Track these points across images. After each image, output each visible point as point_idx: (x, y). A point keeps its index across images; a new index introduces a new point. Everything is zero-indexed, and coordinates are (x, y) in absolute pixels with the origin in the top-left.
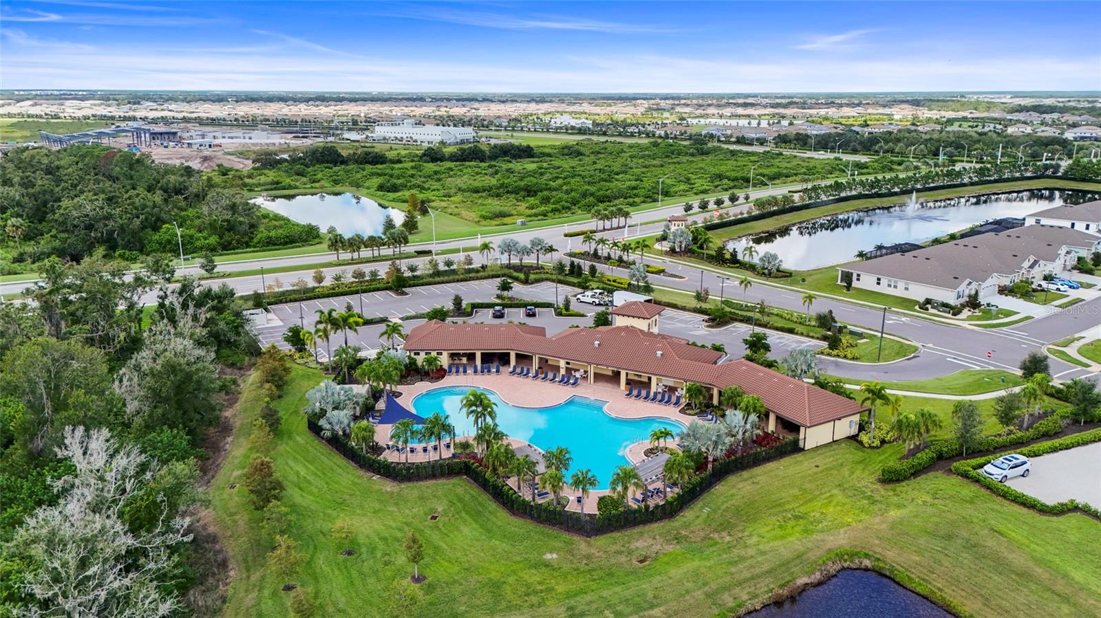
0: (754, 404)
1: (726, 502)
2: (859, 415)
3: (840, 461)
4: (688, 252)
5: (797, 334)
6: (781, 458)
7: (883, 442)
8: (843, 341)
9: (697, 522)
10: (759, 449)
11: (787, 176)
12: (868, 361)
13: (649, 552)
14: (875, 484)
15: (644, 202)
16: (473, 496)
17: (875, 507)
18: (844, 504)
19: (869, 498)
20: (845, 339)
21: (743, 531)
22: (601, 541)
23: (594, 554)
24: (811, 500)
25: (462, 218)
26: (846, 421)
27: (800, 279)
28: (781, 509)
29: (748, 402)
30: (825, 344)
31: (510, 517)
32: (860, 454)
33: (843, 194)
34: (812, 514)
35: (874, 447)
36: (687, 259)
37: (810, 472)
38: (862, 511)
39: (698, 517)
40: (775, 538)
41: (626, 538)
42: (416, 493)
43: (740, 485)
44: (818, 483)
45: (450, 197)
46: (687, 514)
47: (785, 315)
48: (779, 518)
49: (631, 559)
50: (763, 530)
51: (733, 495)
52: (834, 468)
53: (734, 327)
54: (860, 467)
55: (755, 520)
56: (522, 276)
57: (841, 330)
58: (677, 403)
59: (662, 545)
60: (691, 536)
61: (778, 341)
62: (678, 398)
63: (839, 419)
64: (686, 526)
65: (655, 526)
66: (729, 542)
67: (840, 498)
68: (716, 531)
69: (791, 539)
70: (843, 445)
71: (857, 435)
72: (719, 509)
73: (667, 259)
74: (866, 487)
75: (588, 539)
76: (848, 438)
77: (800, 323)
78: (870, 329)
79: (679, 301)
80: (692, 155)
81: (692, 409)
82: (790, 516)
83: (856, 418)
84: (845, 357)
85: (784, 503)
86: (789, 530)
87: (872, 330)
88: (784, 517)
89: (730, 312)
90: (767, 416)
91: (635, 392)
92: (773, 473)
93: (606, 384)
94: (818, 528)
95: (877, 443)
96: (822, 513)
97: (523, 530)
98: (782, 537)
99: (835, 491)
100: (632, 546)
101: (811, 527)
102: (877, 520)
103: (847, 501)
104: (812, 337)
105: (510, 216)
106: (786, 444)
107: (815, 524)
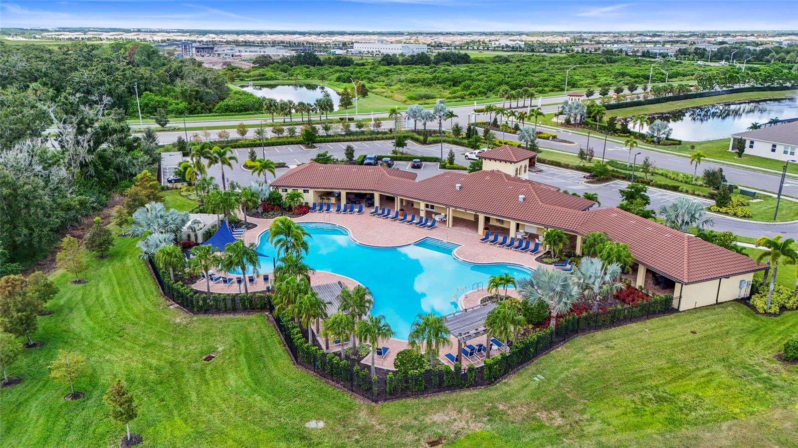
0: (618, 251)
1: (568, 369)
2: (752, 274)
3: (726, 328)
4: (583, 124)
5: (681, 192)
6: (648, 318)
7: (783, 308)
8: (733, 198)
9: (522, 394)
10: (619, 307)
11: (684, 76)
12: (762, 219)
13: (447, 430)
14: (774, 362)
15: (552, 91)
16: (263, 337)
17: (774, 395)
18: (729, 387)
19: (765, 381)
20: (735, 198)
21: (583, 412)
22: (390, 408)
23: (373, 426)
24: (682, 377)
25: (393, 99)
26: (735, 280)
27: (689, 146)
28: (639, 385)
29: (611, 249)
30: (713, 202)
31: (292, 366)
32: (752, 321)
33: (736, 87)
34: (683, 397)
35: (770, 314)
36: (580, 129)
37: (684, 339)
38: (755, 399)
39: (525, 386)
40: (626, 428)
41: (423, 408)
42: (204, 327)
43: (590, 349)
44: (694, 354)
45: (390, 86)
46: (511, 381)
47: (670, 174)
48: (635, 399)
49: (419, 440)
50: (610, 414)
51: (578, 361)
52: (717, 336)
53: (616, 184)
54: (752, 338)
55: (601, 398)
56: (421, 138)
57: (731, 188)
58: (535, 251)
59: (467, 422)
60: (509, 412)
61: (660, 197)
62: (537, 245)
63: (727, 277)
64: (506, 398)
65: (466, 393)
66: (559, 427)
67: (724, 377)
68: (545, 408)
69: (649, 431)
70: (730, 308)
71: (749, 298)
72: (556, 378)
73: (561, 129)
74: (762, 365)
75: (374, 404)
76: (736, 300)
77: (686, 182)
78: (764, 191)
79: (563, 161)
80: (603, 63)
81: (551, 257)
82: (651, 396)
83: (749, 278)
84: (735, 215)
85: (645, 378)
86: (647, 418)
87: (766, 191)
88: (643, 397)
89: (613, 171)
90: (635, 269)
91: (492, 238)
92: (635, 337)
93: (465, 229)
94: (690, 418)
95: (775, 309)
96: (697, 396)
97: (298, 384)
98: (637, 427)
99: (718, 368)
100: (428, 420)
101: (679, 416)
102: (778, 414)
103: (734, 382)
104: (698, 195)
105: (433, 98)
106: (656, 302)
107: (685, 411)
